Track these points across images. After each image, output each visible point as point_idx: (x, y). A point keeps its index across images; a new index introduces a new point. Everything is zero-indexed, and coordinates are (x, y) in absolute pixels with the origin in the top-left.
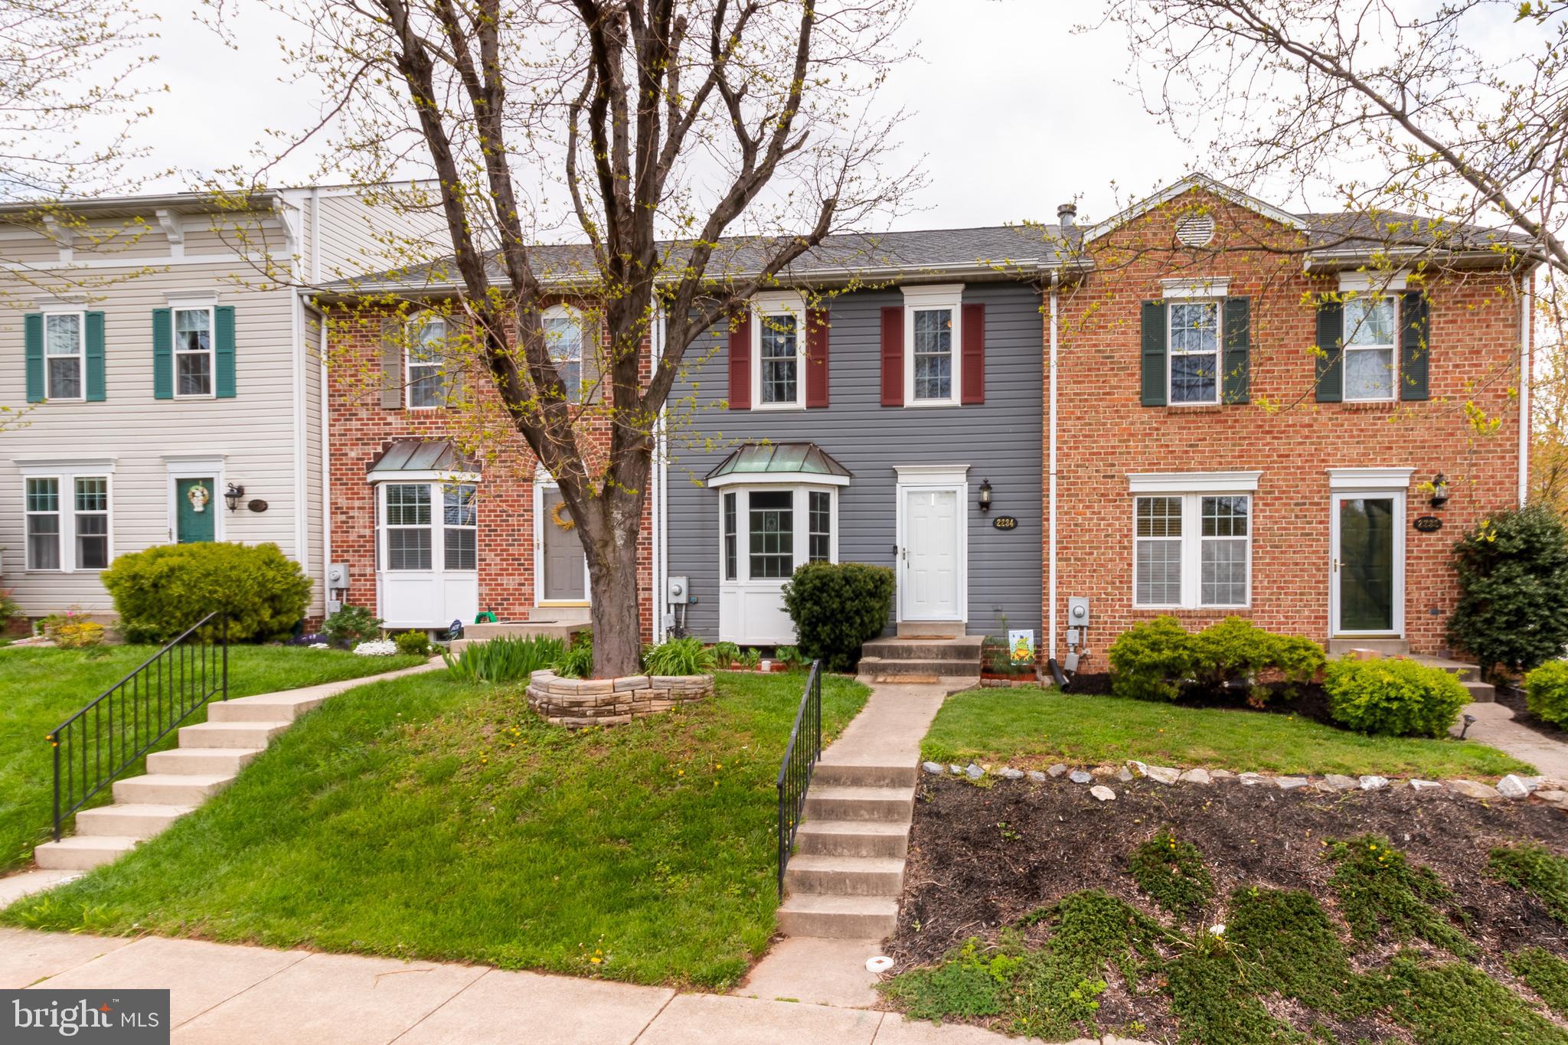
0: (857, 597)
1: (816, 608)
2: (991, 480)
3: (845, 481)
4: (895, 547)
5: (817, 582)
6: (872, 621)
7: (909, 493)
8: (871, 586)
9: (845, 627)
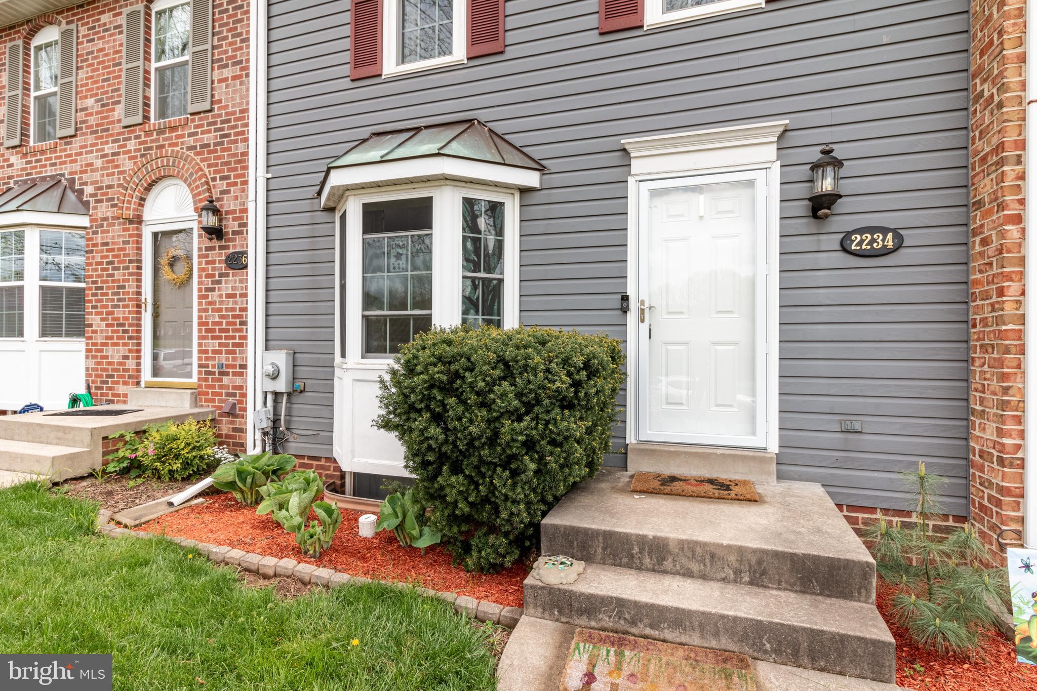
0: (529, 407)
1: (434, 430)
2: (839, 152)
3: (531, 179)
4: (625, 298)
5: (438, 373)
6: (566, 465)
7: (654, 193)
8: (562, 382)
9: (501, 478)
